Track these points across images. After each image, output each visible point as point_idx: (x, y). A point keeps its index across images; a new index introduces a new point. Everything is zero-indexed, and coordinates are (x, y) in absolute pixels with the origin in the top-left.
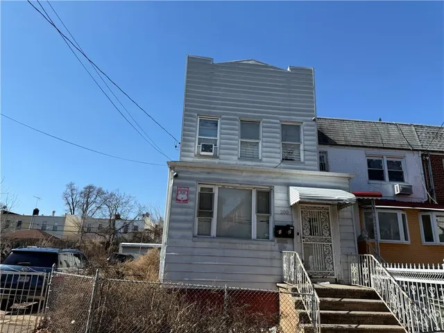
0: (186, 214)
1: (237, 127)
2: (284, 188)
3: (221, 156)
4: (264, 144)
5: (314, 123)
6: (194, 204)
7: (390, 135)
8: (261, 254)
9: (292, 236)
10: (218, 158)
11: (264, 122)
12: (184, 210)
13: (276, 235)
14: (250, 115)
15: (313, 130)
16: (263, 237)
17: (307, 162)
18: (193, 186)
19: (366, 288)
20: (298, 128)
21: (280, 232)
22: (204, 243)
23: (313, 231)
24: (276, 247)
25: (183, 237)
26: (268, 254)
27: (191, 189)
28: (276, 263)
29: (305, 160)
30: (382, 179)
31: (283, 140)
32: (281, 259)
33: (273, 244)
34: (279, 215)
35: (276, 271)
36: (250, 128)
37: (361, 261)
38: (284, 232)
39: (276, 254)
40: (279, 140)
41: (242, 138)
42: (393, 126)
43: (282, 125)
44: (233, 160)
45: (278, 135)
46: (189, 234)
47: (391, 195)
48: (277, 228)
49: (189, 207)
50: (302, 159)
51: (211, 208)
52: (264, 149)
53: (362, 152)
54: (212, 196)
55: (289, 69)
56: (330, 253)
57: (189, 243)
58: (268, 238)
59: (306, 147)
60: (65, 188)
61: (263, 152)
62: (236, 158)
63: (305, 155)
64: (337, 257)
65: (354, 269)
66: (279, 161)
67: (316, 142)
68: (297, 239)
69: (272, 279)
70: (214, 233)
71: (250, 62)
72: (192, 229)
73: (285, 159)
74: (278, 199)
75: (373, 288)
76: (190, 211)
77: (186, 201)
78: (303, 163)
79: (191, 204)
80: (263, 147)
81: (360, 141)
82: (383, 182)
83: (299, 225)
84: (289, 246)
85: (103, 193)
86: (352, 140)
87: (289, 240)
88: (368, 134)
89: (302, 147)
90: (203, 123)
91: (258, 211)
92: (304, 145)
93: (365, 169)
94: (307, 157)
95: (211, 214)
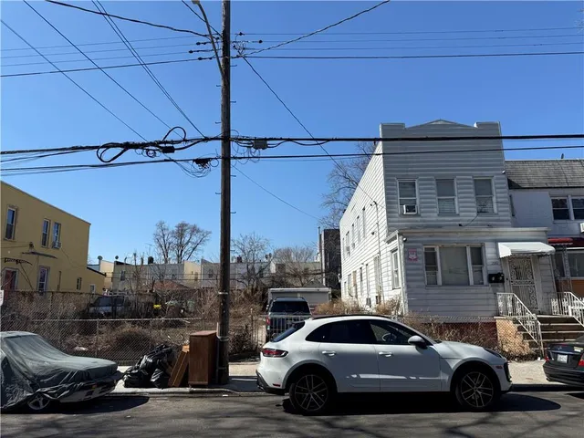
0: (418, 269)
1: (433, 187)
2: (494, 244)
3: (422, 215)
4: (460, 200)
5: (504, 176)
6: (422, 261)
7: (574, 173)
8: (480, 296)
9: (503, 281)
10: (420, 216)
11: (458, 179)
12: (415, 266)
13: (490, 280)
14: (444, 174)
15: (504, 183)
16: (479, 283)
17: (500, 213)
18: (419, 247)
19: (565, 316)
20: (489, 181)
21: (493, 279)
22: (433, 291)
23: (518, 276)
24: (491, 291)
25: (419, 287)
26: (485, 296)
27: (419, 250)
28: (491, 302)
29: (498, 211)
30: (568, 218)
31: (477, 194)
32: (496, 299)
33: (488, 289)
34: (490, 266)
35: (492, 308)
36: (445, 186)
37: (560, 297)
38: (496, 279)
39: (492, 296)
40: (473, 195)
41: (439, 195)
42: (577, 163)
43: (475, 180)
44: (433, 217)
45: (472, 190)
46: (423, 284)
47: (578, 232)
48: (490, 276)
49: (419, 264)
50: (495, 211)
51: (435, 263)
52: (461, 205)
53: (546, 192)
54: (434, 254)
55: (475, 125)
56: (534, 292)
57: (424, 291)
58: (483, 283)
59: (499, 200)
60: (155, 228)
61: (459, 207)
62: (436, 214)
63: (498, 207)
64: (539, 295)
65: (554, 303)
66: (475, 214)
67: (506, 190)
68: (507, 283)
69: (490, 314)
70: (440, 282)
71: (439, 123)
72: (424, 280)
73: (479, 212)
74: (489, 253)
75: (570, 315)
76: (421, 267)
77: (416, 259)
78: (497, 214)
79: (419, 261)
80: (459, 202)
81: (543, 182)
82: (568, 221)
83: (507, 272)
84: (501, 289)
85: (198, 231)
86: (535, 182)
87: (500, 284)
88: (552, 174)
89: (494, 199)
90: (402, 185)
91: (473, 264)
92: (497, 198)
93: (551, 208)
94: (500, 209)
95: (436, 269)
